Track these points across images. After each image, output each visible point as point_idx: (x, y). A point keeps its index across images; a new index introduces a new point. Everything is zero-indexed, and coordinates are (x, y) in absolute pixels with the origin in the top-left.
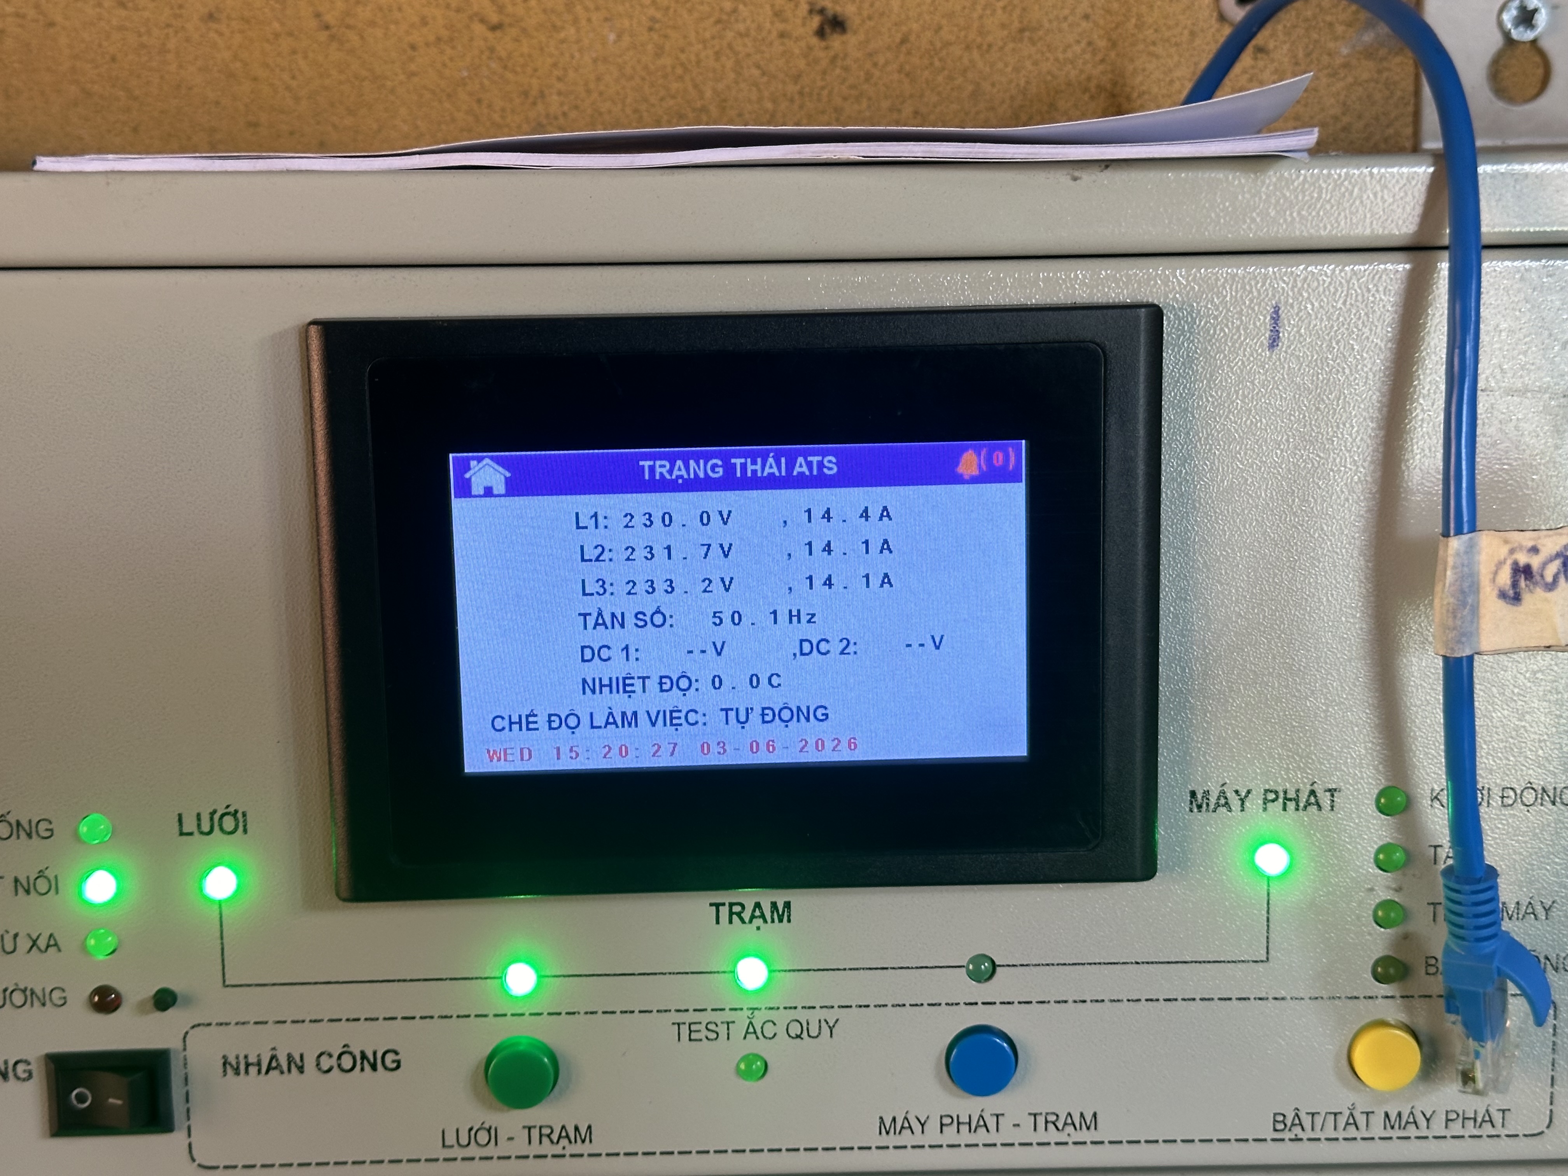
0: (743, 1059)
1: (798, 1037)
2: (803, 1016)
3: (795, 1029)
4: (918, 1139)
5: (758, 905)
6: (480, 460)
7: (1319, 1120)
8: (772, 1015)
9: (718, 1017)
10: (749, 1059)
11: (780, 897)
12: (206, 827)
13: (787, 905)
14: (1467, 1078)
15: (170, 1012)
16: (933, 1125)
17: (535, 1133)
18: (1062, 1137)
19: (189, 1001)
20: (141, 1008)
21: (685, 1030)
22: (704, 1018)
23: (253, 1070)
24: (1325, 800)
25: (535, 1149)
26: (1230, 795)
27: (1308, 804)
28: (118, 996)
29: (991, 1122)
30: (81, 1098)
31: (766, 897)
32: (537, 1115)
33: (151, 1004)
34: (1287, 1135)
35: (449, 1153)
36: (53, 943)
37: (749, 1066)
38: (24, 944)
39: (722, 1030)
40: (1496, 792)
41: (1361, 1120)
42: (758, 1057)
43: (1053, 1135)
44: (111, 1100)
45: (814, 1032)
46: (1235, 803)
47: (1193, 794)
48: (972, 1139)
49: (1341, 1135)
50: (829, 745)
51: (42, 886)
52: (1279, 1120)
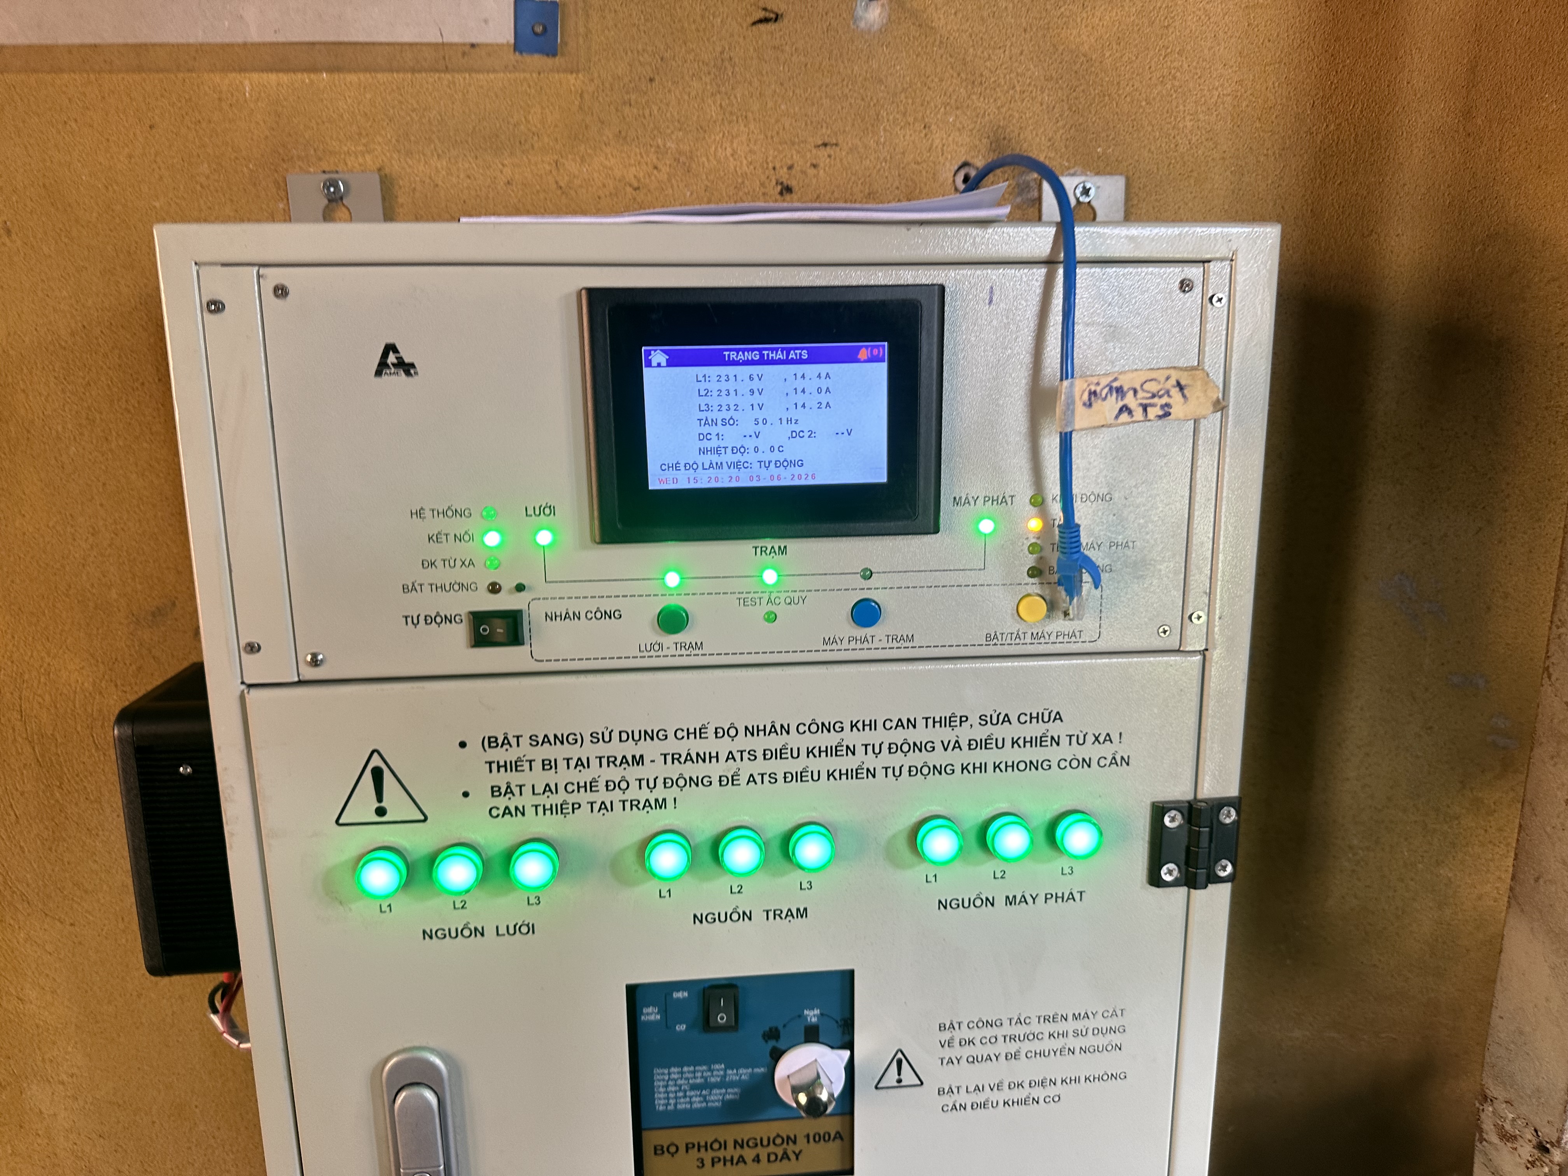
0: (767, 613)
1: (790, 603)
2: (792, 595)
3: (788, 601)
4: (839, 647)
5: (773, 547)
6: (655, 350)
7: (1004, 636)
8: (779, 594)
9: (756, 595)
10: (769, 613)
11: (782, 543)
12: (537, 512)
13: (785, 547)
14: (1066, 614)
15: (522, 594)
16: (846, 641)
17: (679, 646)
18: (899, 645)
19: (530, 588)
20: (510, 592)
21: (742, 601)
22: (750, 596)
23: (558, 619)
24: (1009, 500)
25: (679, 652)
26: (971, 499)
27: (1002, 502)
28: (500, 587)
29: (870, 639)
30: (485, 630)
31: (777, 543)
32: (679, 637)
33: (514, 590)
34: (991, 643)
35: (642, 654)
36: (471, 563)
37: (769, 616)
38: (459, 563)
39: (758, 601)
40: (1079, 496)
41: (1022, 636)
42: (772, 612)
43: (895, 644)
44: (498, 630)
45: (796, 601)
46: (972, 503)
47: (955, 498)
48: (862, 646)
49: (1013, 642)
50: (804, 477)
51: (467, 538)
52: (988, 637)
